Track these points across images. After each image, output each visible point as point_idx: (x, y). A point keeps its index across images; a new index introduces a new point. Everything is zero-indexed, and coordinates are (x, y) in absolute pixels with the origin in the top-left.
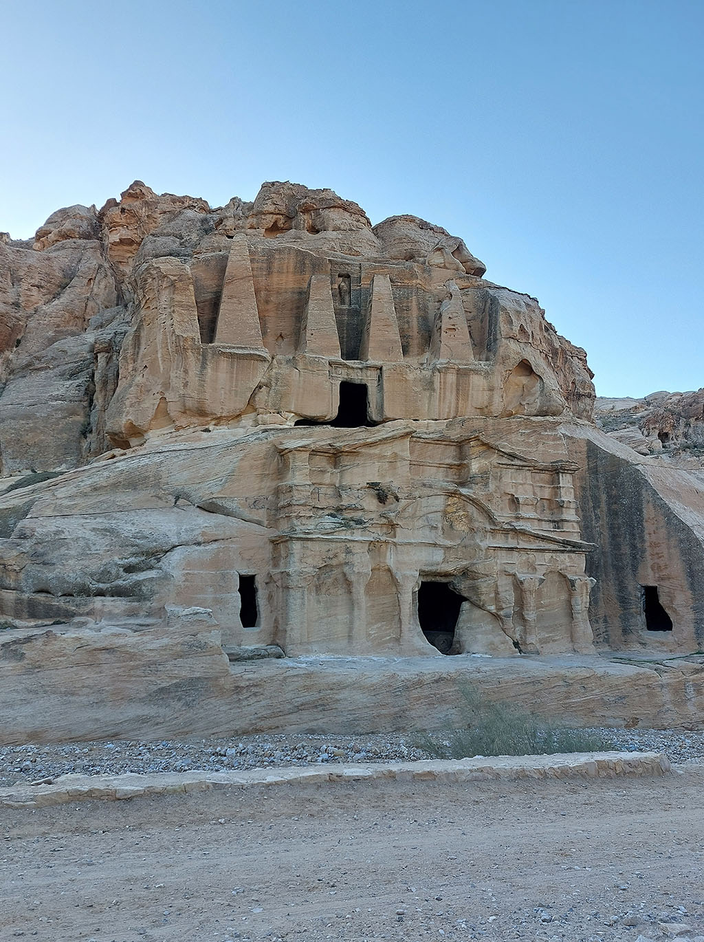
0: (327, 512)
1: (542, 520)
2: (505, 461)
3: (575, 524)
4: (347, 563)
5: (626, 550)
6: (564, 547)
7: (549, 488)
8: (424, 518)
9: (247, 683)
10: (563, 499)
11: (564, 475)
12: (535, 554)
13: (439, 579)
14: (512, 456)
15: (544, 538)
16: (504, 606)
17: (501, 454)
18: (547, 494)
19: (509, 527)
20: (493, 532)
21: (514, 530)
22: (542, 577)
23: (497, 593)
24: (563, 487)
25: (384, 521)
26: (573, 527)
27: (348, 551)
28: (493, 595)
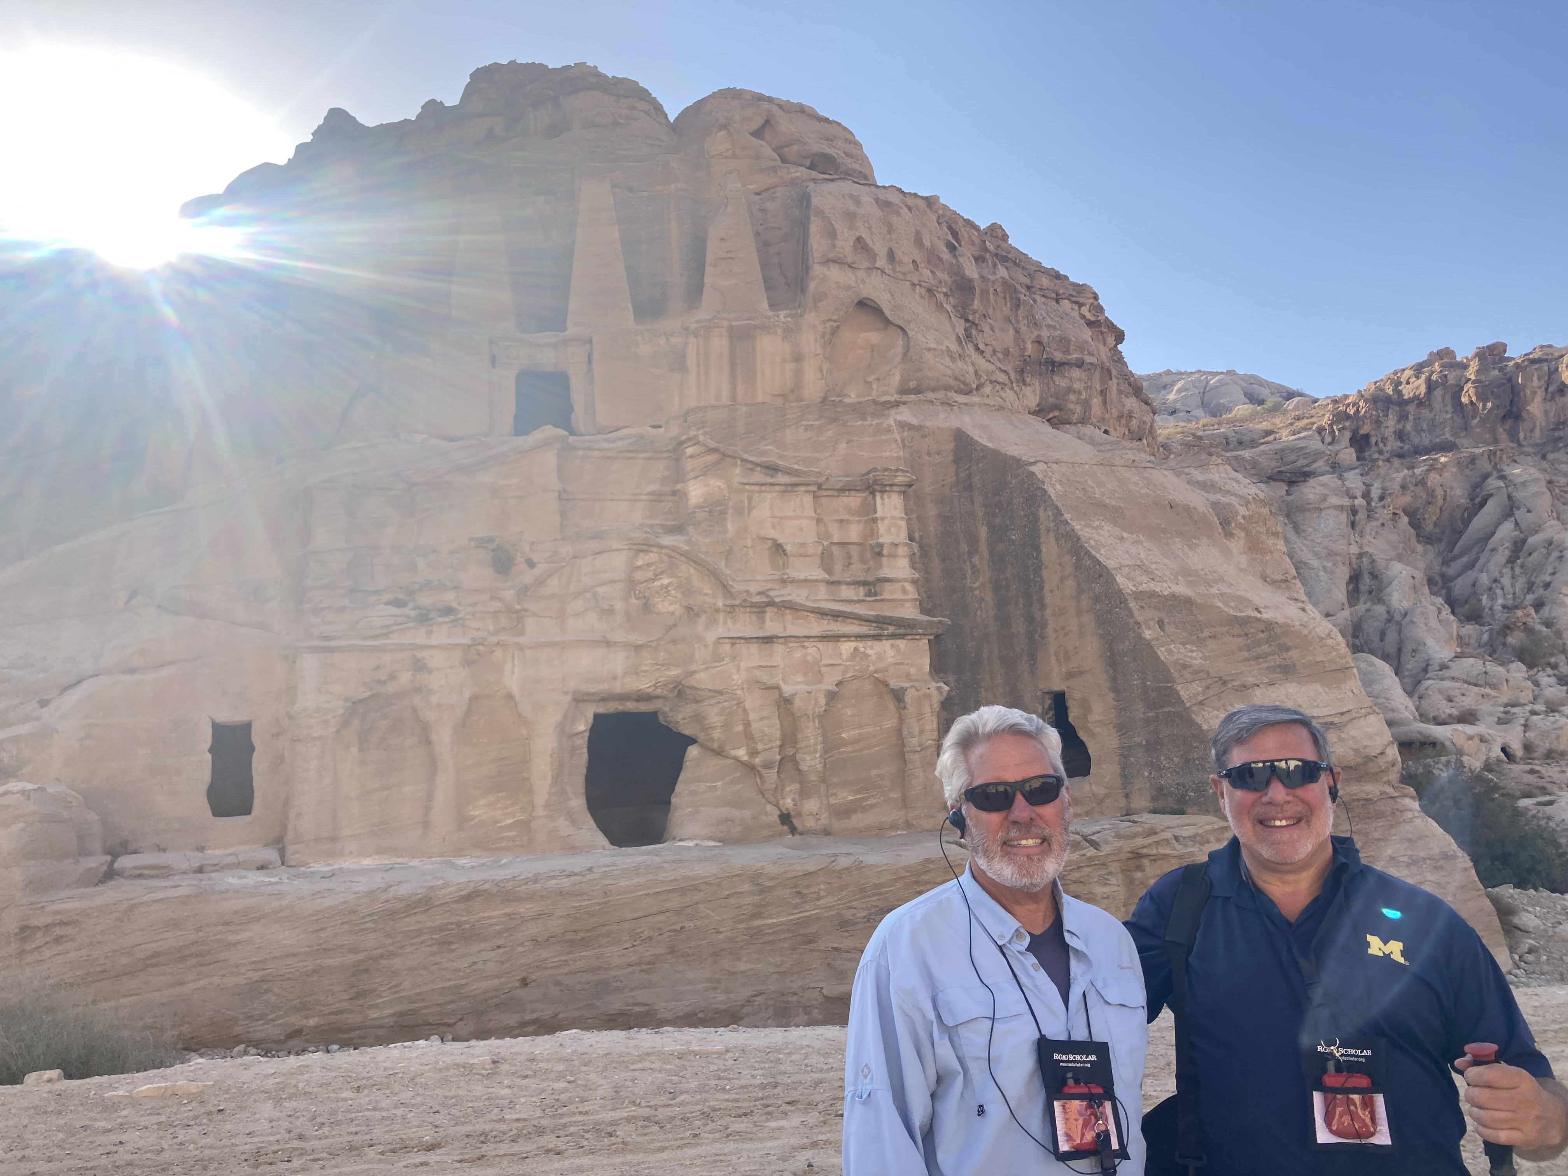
0: (387, 597)
1: (838, 583)
2: (759, 476)
3: (909, 587)
4: (418, 690)
5: (1019, 626)
6: (881, 628)
7: (859, 522)
8: (588, 595)
9: (49, 920)
10: (881, 540)
11: (885, 496)
12: (819, 645)
13: (631, 706)
14: (772, 469)
15: (836, 616)
16: (760, 747)
17: (749, 466)
18: (854, 533)
19: (765, 599)
20: (731, 610)
21: (772, 604)
22: (834, 689)
23: (747, 724)
24: (883, 519)
25: (496, 605)
26: (904, 591)
27: (419, 666)
28: (740, 728)
